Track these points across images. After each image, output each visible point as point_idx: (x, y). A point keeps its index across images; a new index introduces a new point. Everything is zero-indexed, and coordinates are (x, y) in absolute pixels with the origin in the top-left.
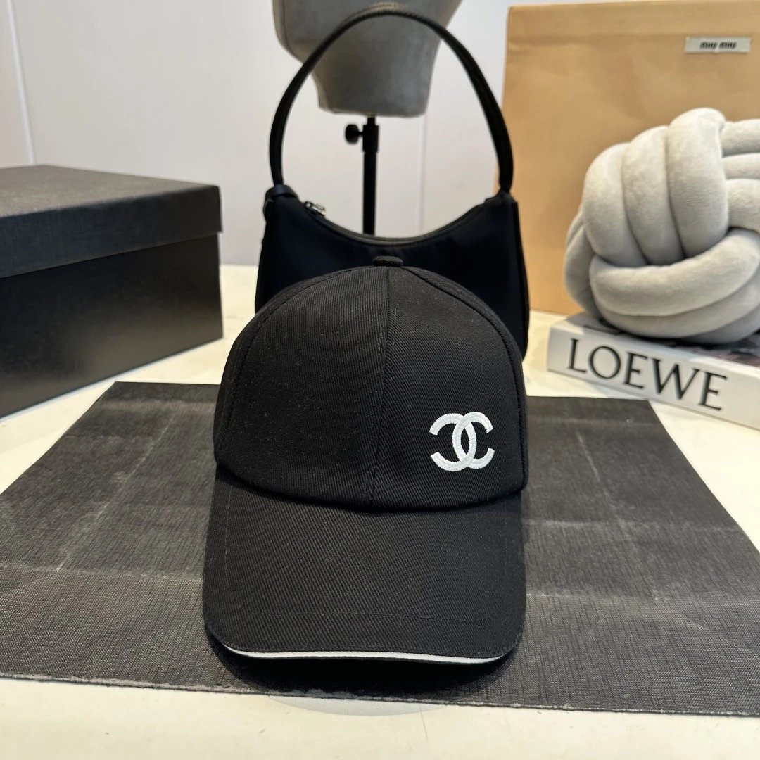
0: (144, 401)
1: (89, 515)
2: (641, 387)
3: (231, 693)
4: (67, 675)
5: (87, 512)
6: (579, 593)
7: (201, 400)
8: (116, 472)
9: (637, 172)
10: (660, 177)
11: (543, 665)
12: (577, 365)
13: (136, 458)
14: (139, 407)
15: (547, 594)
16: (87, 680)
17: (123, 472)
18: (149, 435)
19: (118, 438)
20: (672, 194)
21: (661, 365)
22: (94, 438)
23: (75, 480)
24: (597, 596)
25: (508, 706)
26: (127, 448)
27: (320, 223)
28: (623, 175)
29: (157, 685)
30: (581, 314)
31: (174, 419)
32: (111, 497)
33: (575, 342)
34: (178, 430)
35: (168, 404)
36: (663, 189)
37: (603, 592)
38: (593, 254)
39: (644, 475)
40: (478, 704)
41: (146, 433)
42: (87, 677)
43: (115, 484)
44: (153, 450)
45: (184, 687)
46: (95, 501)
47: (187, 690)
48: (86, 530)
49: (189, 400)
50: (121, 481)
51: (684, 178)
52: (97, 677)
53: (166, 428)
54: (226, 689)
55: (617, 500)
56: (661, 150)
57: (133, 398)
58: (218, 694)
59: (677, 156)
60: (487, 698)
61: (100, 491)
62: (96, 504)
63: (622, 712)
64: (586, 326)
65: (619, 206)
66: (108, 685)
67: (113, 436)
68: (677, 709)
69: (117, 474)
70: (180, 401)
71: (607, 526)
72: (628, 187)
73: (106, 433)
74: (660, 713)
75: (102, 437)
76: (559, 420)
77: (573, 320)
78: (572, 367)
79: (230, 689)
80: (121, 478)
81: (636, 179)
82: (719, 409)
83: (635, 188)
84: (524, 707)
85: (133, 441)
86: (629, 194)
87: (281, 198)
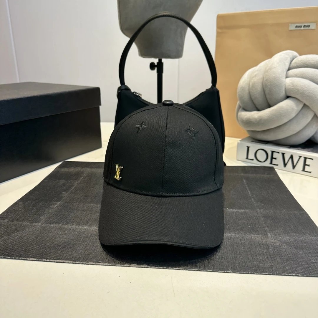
1: (52, 206)
8: (63, 192)
13: (70, 188)
19: (64, 181)
22: (55, 181)
26: (67, 184)
31: (86, 174)
32: (60, 201)
34: (87, 178)
35: (83, 169)
37: (248, 233)
41: (74, 179)
43: (62, 196)
44: (77, 185)
48: (50, 211)
55: (257, 202)
61: (56, 198)
62: (55, 202)
71: (252, 211)
73: (59, 179)
76: (236, 174)
80: (64, 194)
85: (69, 182)
87: (124, 91)
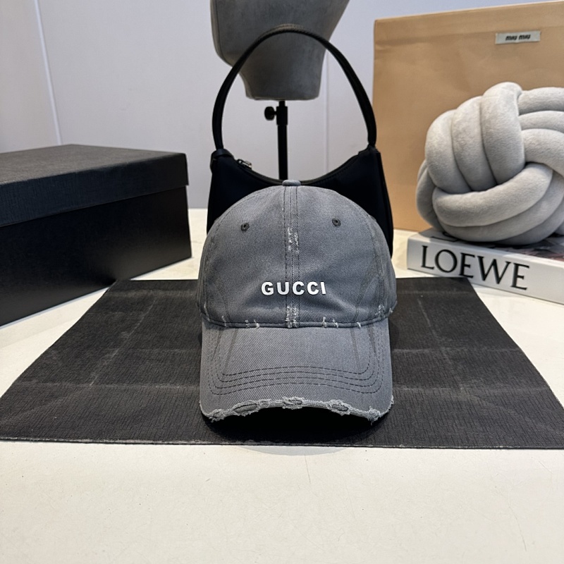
2: (472, 277)
9: (460, 129)
10: (476, 131)
12: (427, 264)
13: (134, 324)
17: (126, 332)
19: (121, 313)
20: (485, 142)
21: (484, 260)
22: (106, 313)
26: (128, 319)
27: (248, 173)
28: (451, 131)
30: (430, 229)
31: (156, 301)
33: (425, 247)
34: (159, 307)
36: (478, 139)
38: (435, 186)
41: (139, 310)
43: (122, 338)
44: (144, 319)
49: (166, 289)
51: (492, 130)
53: (151, 307)
56: (477, 112)
59: (487, 116)
64: (433, 237)
65: (449, 153)
72: (455, 139)
77: (423, 234)
78: (424, 266)
81: (460, 133)
82: (525, 289)
83: (460, 139)
86: (456, 144)
87: (221, 158)
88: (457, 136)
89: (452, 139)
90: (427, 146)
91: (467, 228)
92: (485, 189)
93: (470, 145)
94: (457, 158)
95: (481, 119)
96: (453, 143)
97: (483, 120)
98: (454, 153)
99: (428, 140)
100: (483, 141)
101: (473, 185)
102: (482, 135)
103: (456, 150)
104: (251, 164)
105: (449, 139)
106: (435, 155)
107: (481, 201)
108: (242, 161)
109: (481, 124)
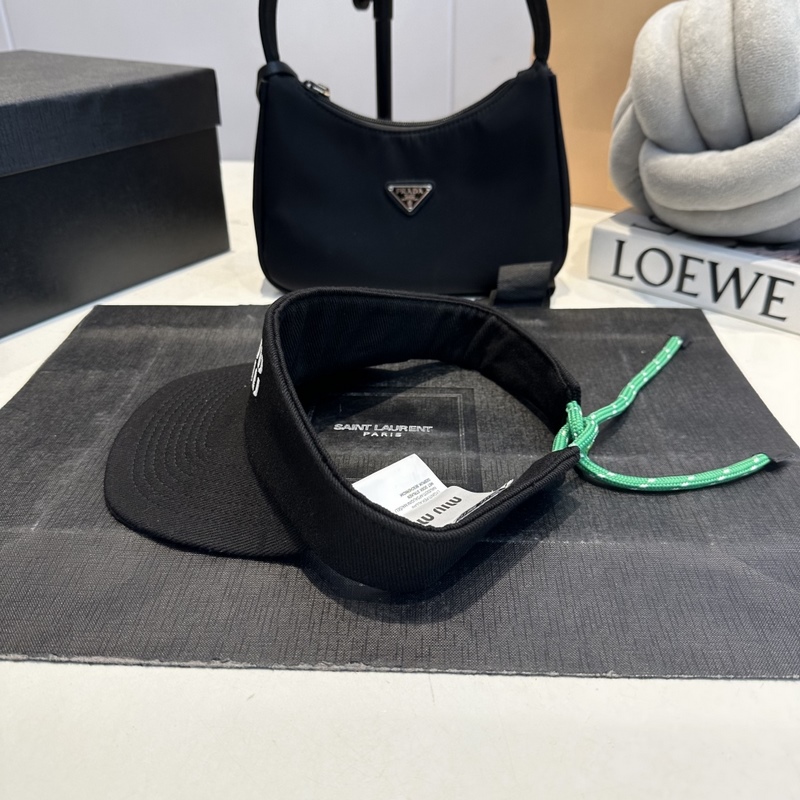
0: (127, 327)
1: (67, 464)
2: (695, 295)
3: (231, 668)
4: (44, 653)
5: (65, 460)
6: (623, 539)
7: (192, 325)
8: (98, 411)
9: (697, 36)
10: (725, 41)
11: (583, 625)
12: (623, 271)
13: (120, 395)
14: (124, 334)
15: (586, 541)
16: (67, 659)
17: (105, 412)
18: (135, 367)
19: (99, 372)
20: (739, 62)
21: (719, 269)
22: (73, 372)
23: (52, 422)
24: (644, 542)
25: (544, 675)
26: (110, 384)
27: (324, 107)
28: (679, 40)
29: (146, 662)
30: (629, 210)
31: (162, 347)
32: (92, 442)
33: (621, 244)
34: (167, 361)
35: (155, 331)
36: (728, 56)
37: (651, 537)
38: (644, 138)
39: (697, 398)
40: (510, 673)
41: (130, 366)
42: (67, 656)
43: (97, 426)
44: (139, 386)
45: (176, 663)
46: (74, 447)
47: (179, 666)
48: (64, 482)
49: (180, 325)
50: (104, 423)
51: (754, 41)
52: (79, 654)
53: (154, 360)
54: (224, 664)
55: (665, 428)
57: (116, 324)
58: (216, 670)
60: (520, 666)
61: (79, 435)
62: (75, 450)
63: (674, 678)
64: (634, 225)
65: (674, 79)
66: (91, 663)
67: (94, 370)
68: (737, 674)
69: (99, 414)
70: (169, 328)
71: (655, 459)
72: (686, 54)
73: (86, 367)
74: (717, 679)
75: (81, 371)
76: (600, 336)
77: (619, 218)
78: (616, 273)
79: (229, 664)
80: (103, 418)
81: (696, 44)
82: (783, 319)
83: (695, 56)
84: (562, 676)
85: (116, 375)
86: (687, 63)
87: (276, 77)
88: (689, 50)
89: (681, 55)
90: (636, 64)
91: (696, 213)
92: (732, 147)
93: (712, 66)
94: (687, 90)
95: (733, 20)
96: (681, 61)
97: (738, 21)
98: (682, 79)
99: (638, 54)
100: (735, 59)
101: (712, 139)
102: (735, 48)
103: (686, 76)
104: (327, 90)
105: (674, 54)
106: (649, 83)
107: (725, 168)
108: (313, 84)
109: (733, 28)
